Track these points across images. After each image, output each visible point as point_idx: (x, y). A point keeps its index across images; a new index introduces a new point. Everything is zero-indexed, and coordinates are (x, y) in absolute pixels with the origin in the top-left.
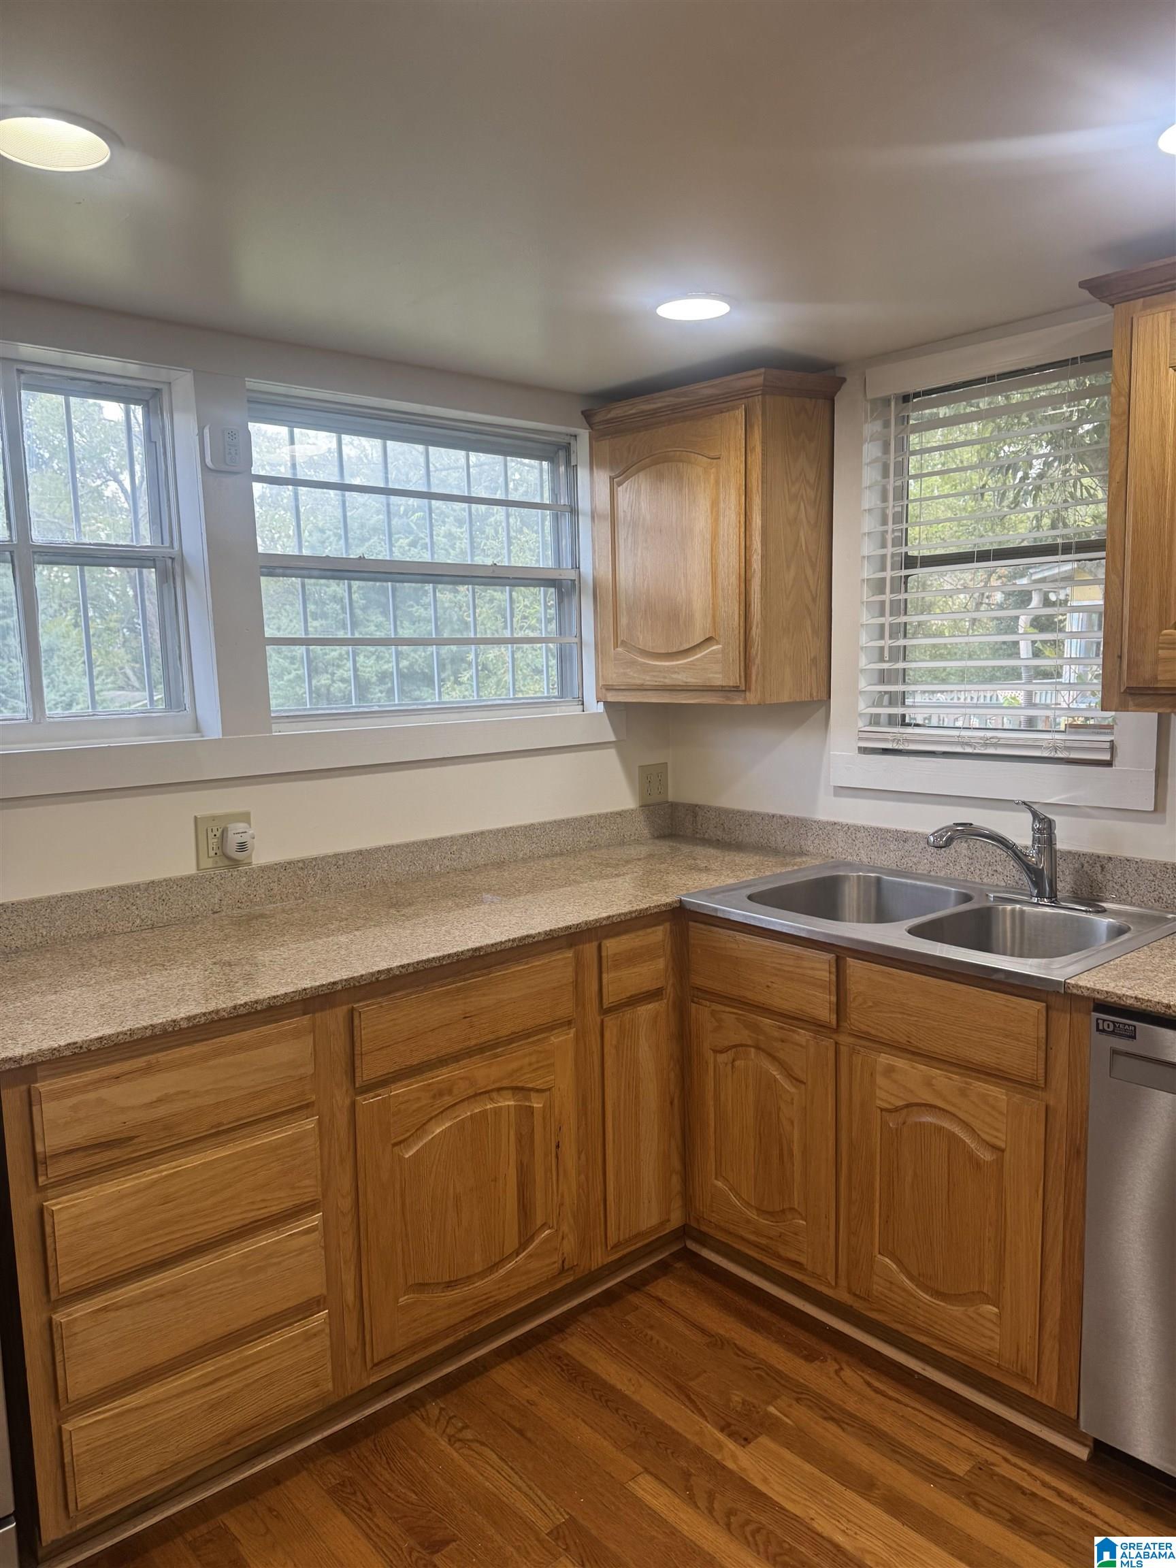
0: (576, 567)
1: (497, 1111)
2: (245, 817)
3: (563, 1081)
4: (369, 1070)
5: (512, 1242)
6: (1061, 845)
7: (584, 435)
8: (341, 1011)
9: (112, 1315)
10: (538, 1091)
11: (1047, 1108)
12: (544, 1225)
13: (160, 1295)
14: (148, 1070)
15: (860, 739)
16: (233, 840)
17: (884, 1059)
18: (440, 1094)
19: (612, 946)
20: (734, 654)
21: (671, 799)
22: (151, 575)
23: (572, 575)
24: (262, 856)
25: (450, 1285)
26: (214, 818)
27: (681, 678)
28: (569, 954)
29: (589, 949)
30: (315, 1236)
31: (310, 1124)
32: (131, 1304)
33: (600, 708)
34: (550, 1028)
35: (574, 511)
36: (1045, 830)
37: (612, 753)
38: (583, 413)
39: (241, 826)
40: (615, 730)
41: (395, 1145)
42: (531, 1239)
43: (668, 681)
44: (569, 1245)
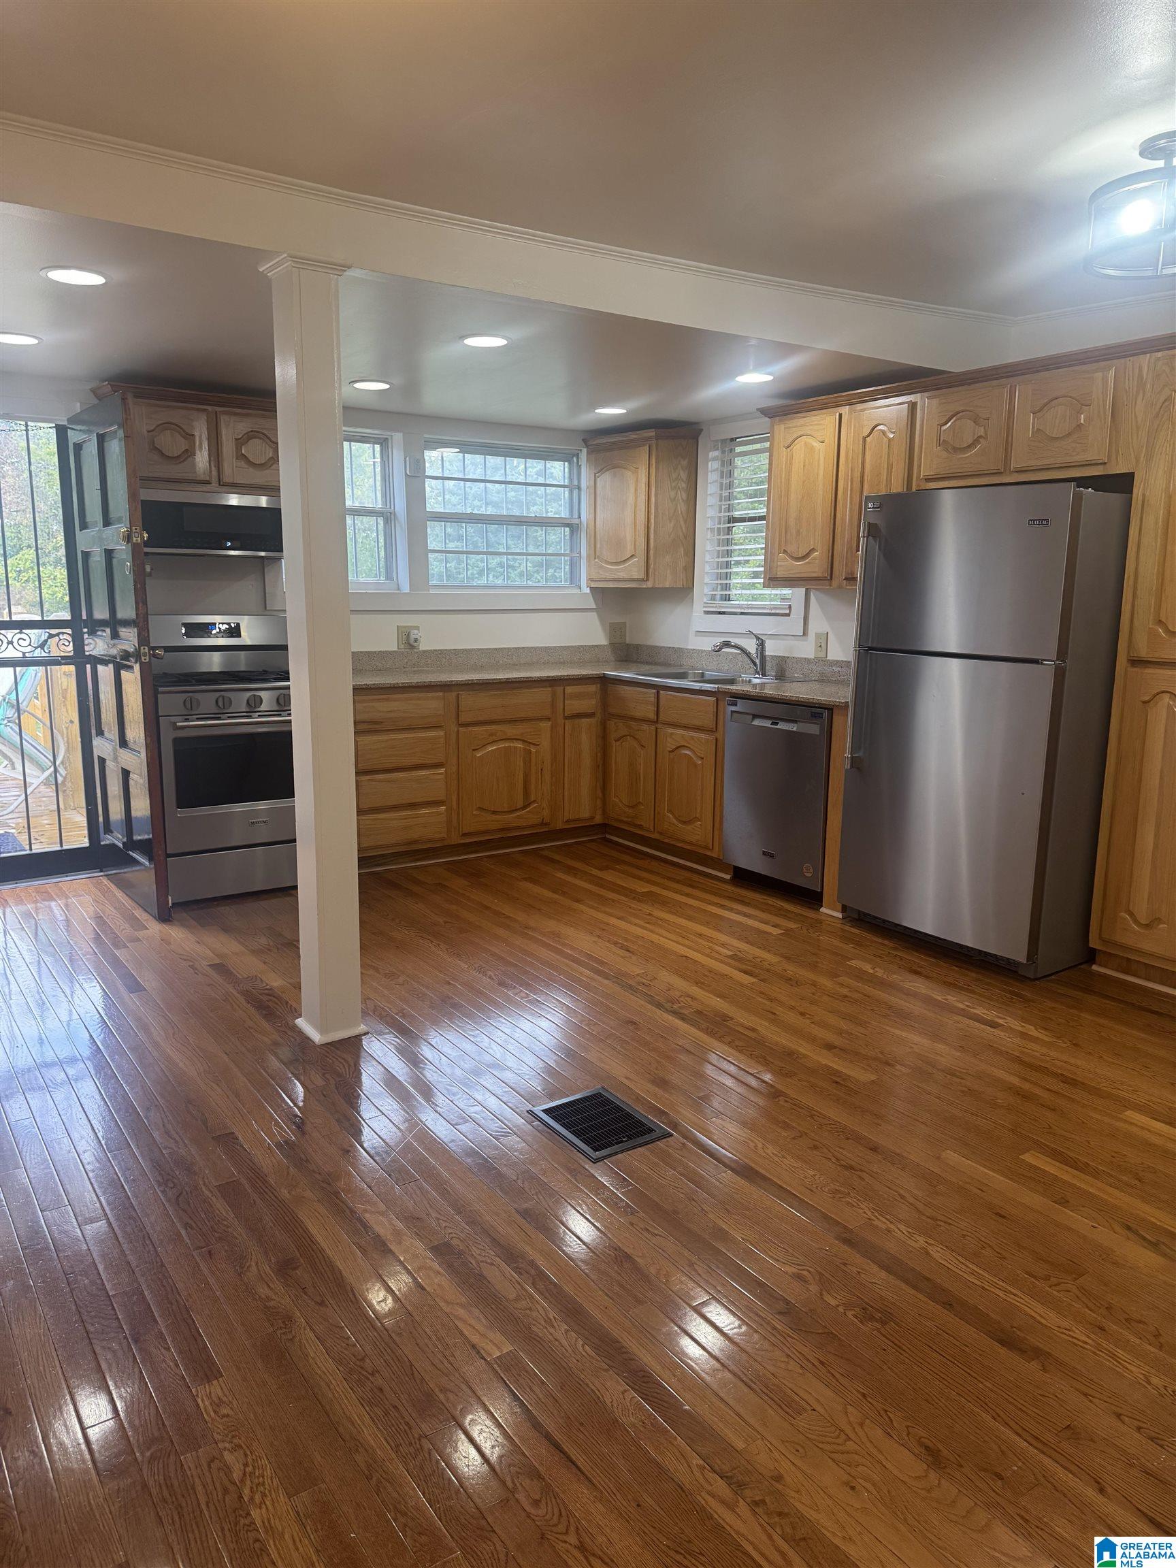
0: (579, 517)
1: (515, 748)
2: (417, 628)
3: (546, 743)
4: (463, 719)
5: (520, 804)
6: (767, 653)
7: (585, 450)
8: (454, 694)
9: (374, 783)
10: (534, 744)
11: (716, 739)
12: (534, 801)
13: (389, 781)
14: (387, 700)
15: (704, 607)
16: (412, 637)
17: (671, 730)
18: (491, 735)
19: (569, 689)
20: (642, 563)
21: (627, 642)
22: (381, 521)
23: (577, 521)
24: (423, 646)
25: (494, 812)
26: (405, 627)
27: (622, 575)
28: (550, 689)
29: (559, 690)
30: (442, 776)
31: (442, 733)
32: (380, 781)
33: (588, 591)
34: (540, 719)
35: (579, 488)
36: (761, 645)
37: (594, 615)
38: (583, 440)
39: (416, 632)
40: (596, 605)
41: (473, 750)
42: (529, 805)
43: (616, 577)
44: (546, 813)
